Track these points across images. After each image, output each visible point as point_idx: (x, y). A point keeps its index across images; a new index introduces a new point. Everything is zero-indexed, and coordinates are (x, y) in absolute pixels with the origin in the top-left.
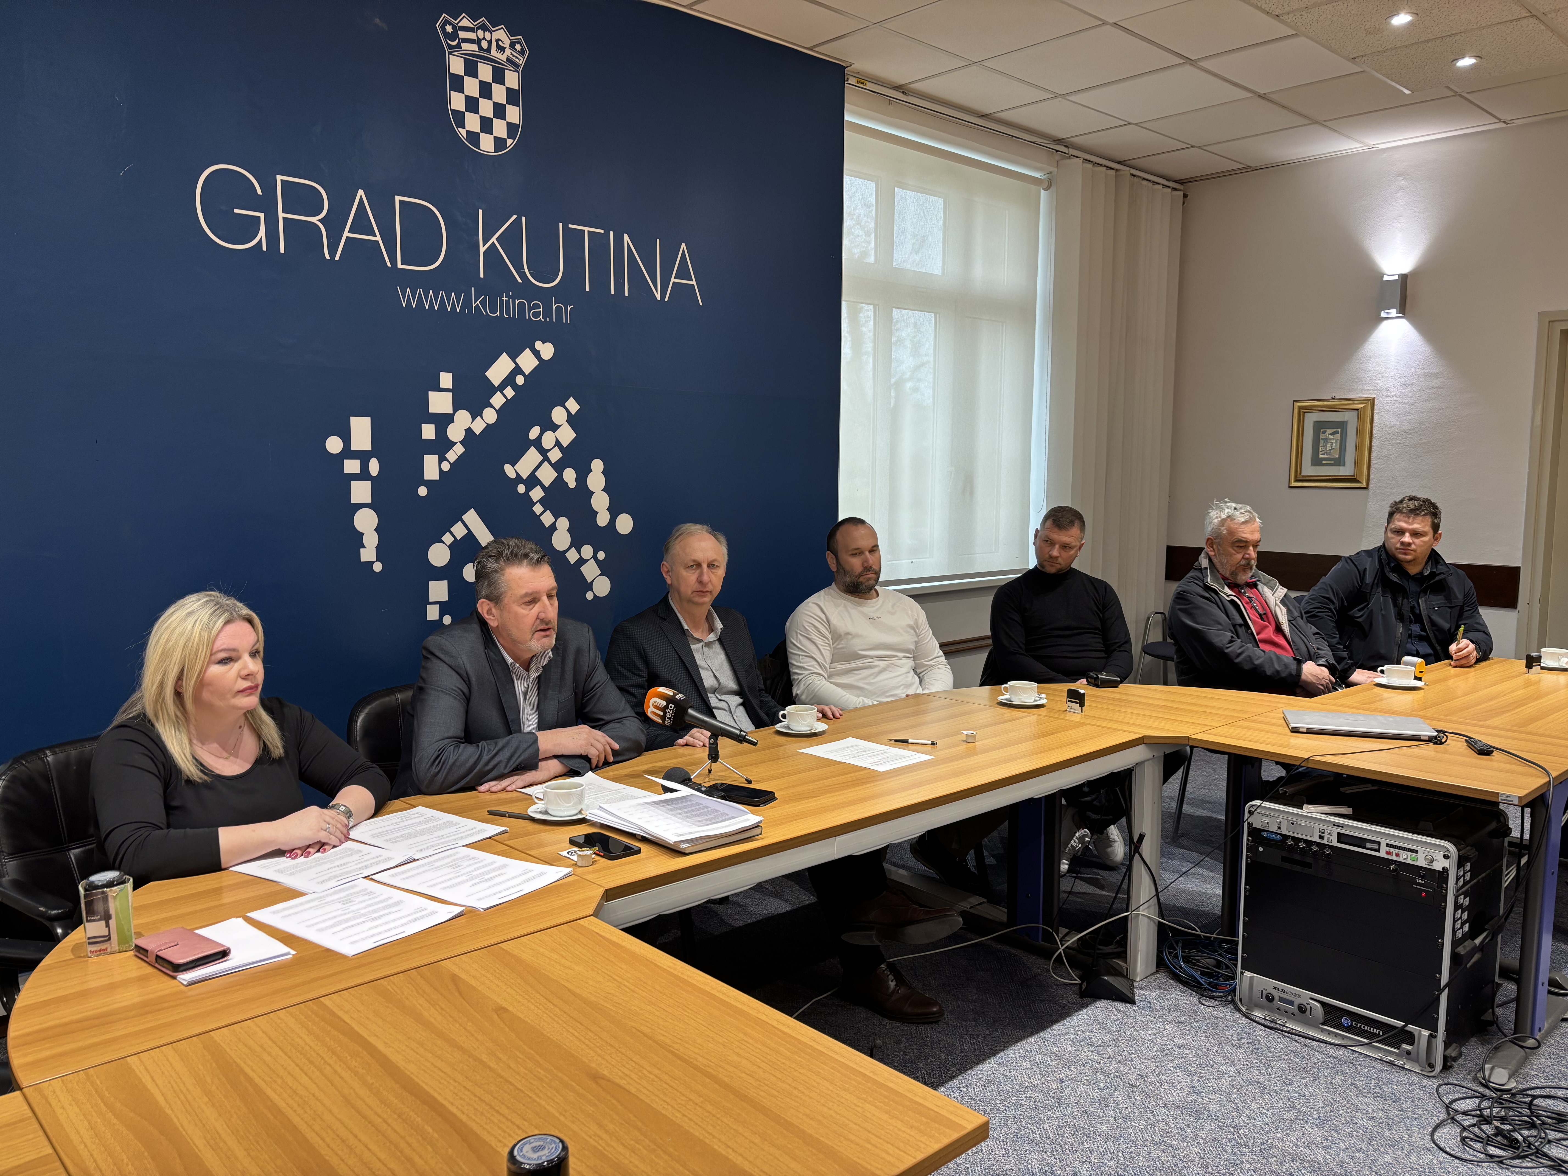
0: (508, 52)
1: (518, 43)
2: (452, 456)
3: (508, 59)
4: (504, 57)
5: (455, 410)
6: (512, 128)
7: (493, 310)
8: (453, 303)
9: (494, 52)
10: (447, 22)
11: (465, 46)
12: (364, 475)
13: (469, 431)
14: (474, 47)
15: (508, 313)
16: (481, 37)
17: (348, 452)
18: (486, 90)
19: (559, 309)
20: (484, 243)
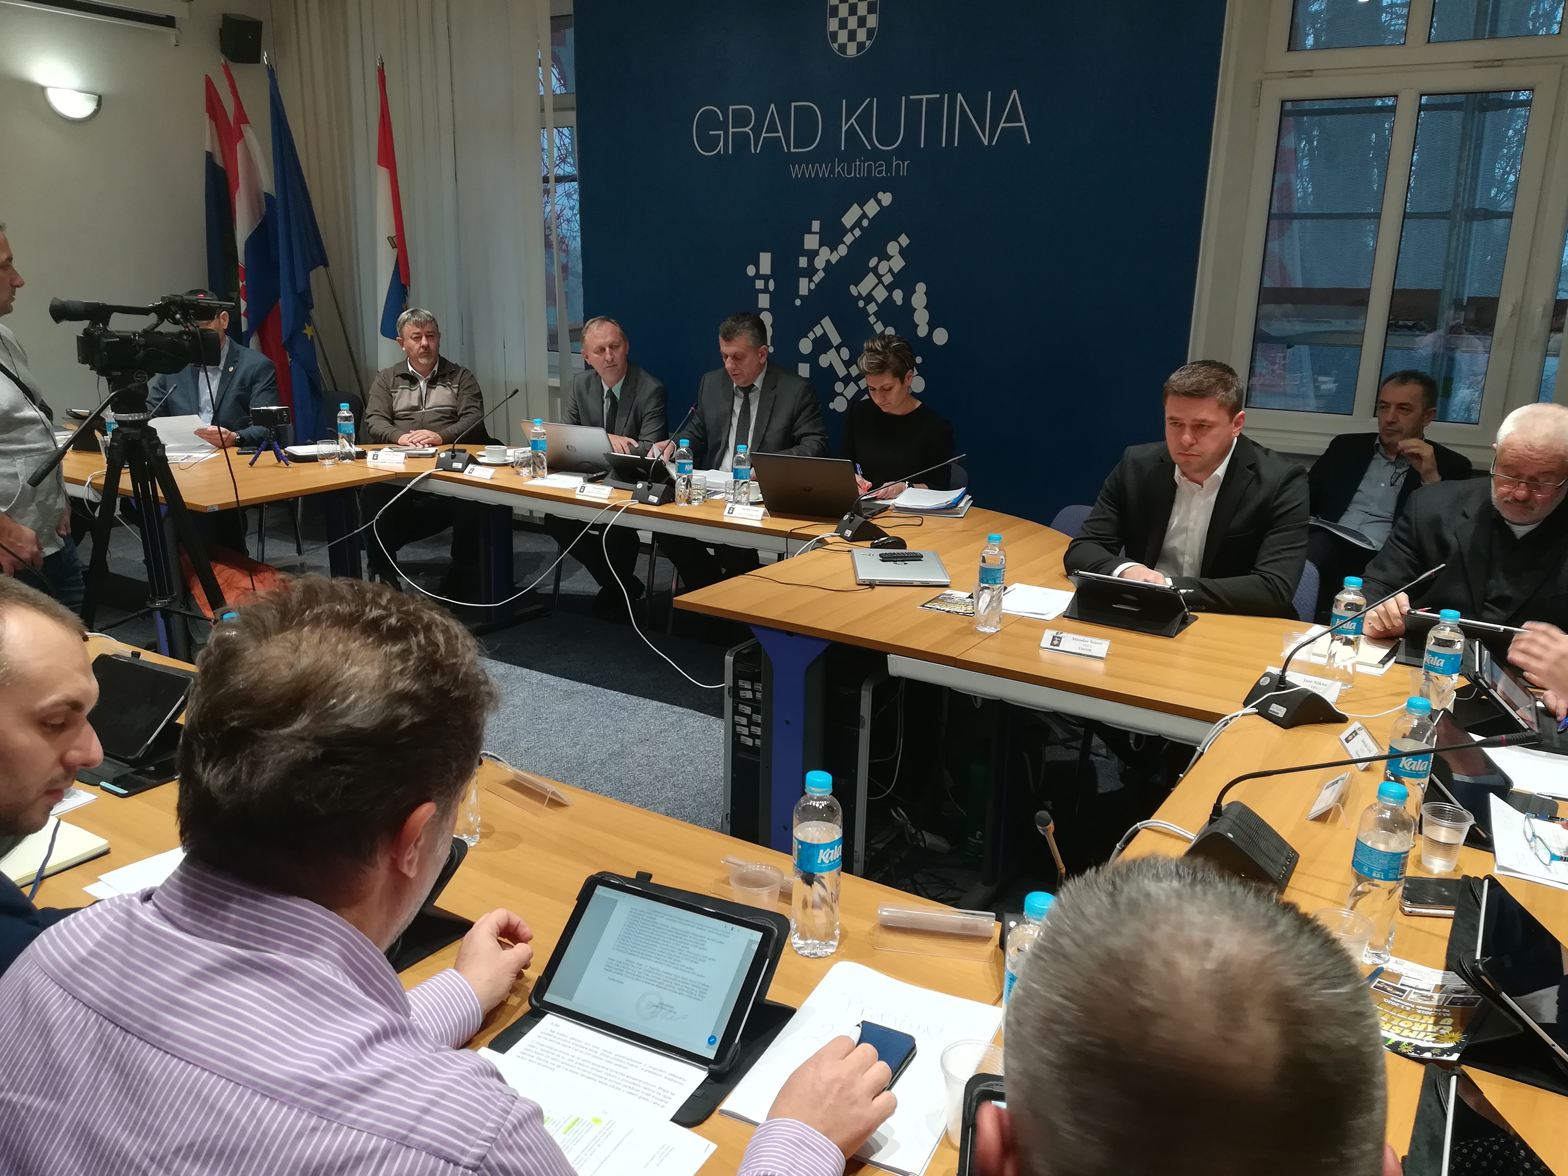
2: (817, 279)
5: (820, 247)
6: (870, 32)
7: (849, 173)
8: (823, 171)
12: (766, 290)
13: (828, 261)
15: (860, 174)
17: (758, 276)
18: (853, 10)
19: (898, 166)
20: (846, 124)
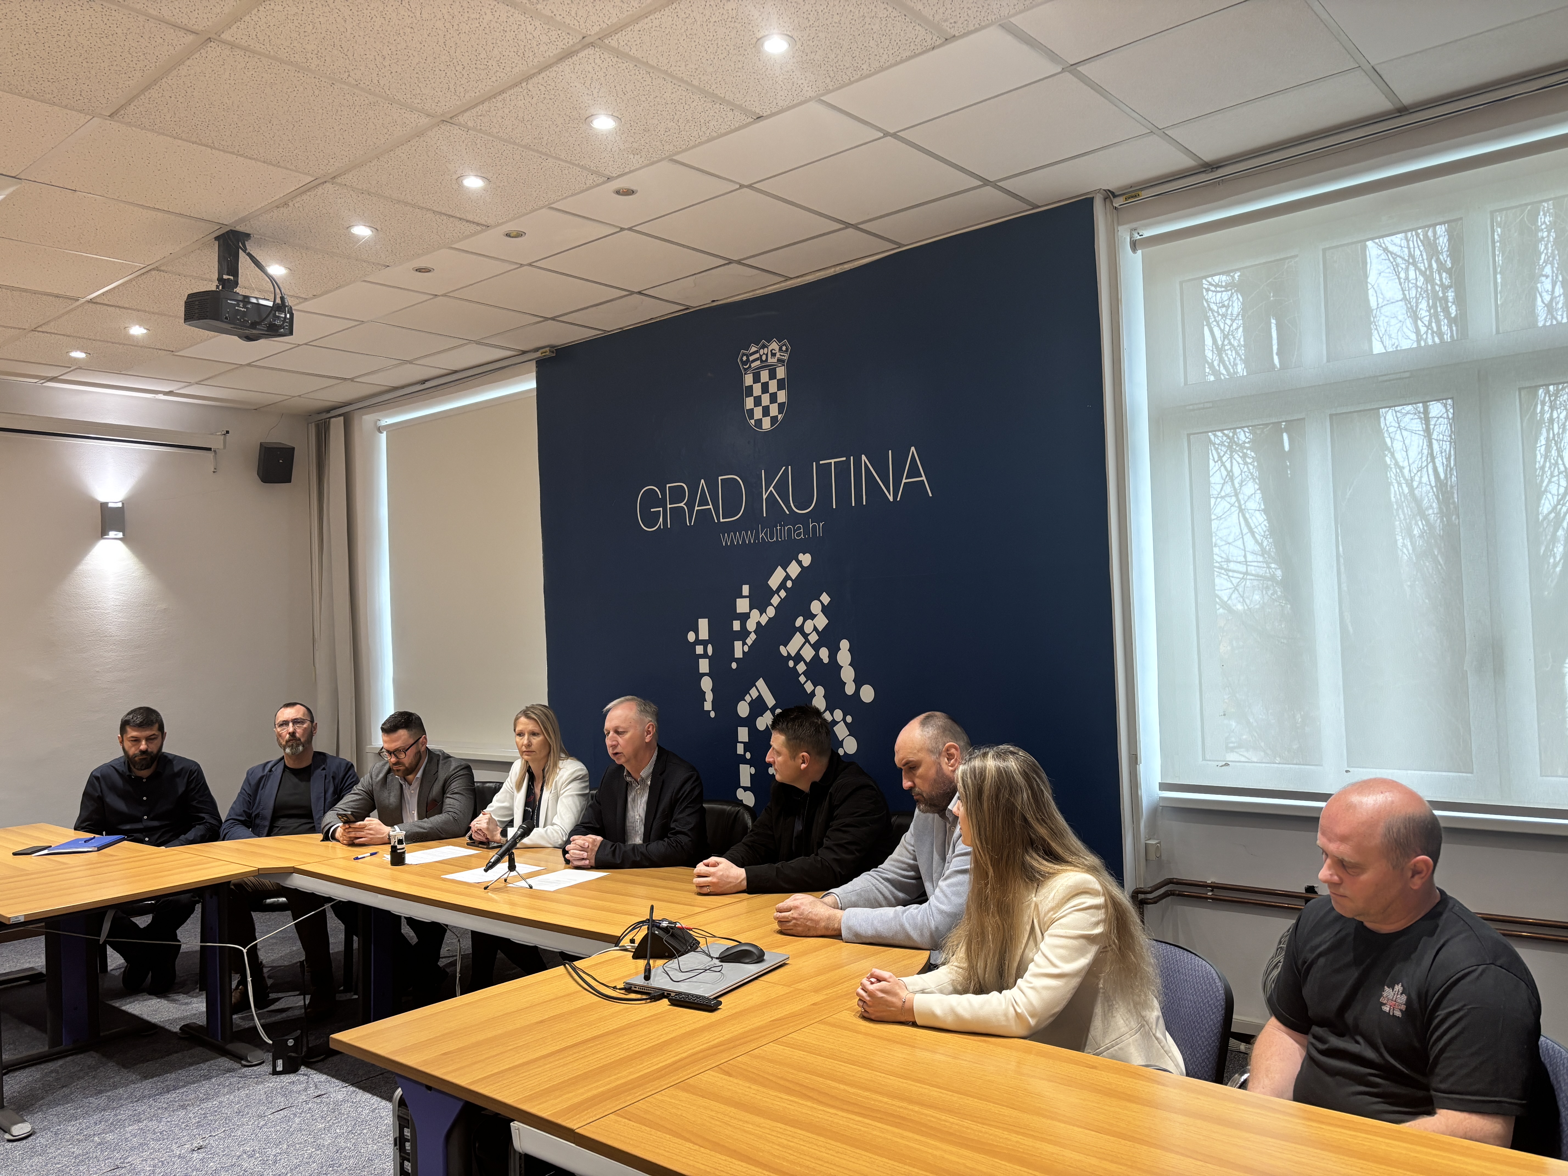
0: (778, 355)
1: (785, 345)
2: (749, 641)
3: (779, 360)
4: (775, 360)
5: (751, 610)
6: (781, 406)
7: (772, 538)
8: (749, 537)
9: (770, 360)
10: (744, 354)
11: (753, 365)
12: (705, 655)
13: (758, 623)
14: (758, 363)
15: (781, 538)
16: (762, 354)
17: (698, 642)
18: (765, 388)
19: (814, 526)
20: (766, 491)
